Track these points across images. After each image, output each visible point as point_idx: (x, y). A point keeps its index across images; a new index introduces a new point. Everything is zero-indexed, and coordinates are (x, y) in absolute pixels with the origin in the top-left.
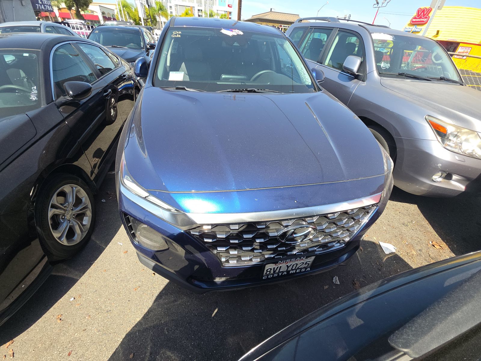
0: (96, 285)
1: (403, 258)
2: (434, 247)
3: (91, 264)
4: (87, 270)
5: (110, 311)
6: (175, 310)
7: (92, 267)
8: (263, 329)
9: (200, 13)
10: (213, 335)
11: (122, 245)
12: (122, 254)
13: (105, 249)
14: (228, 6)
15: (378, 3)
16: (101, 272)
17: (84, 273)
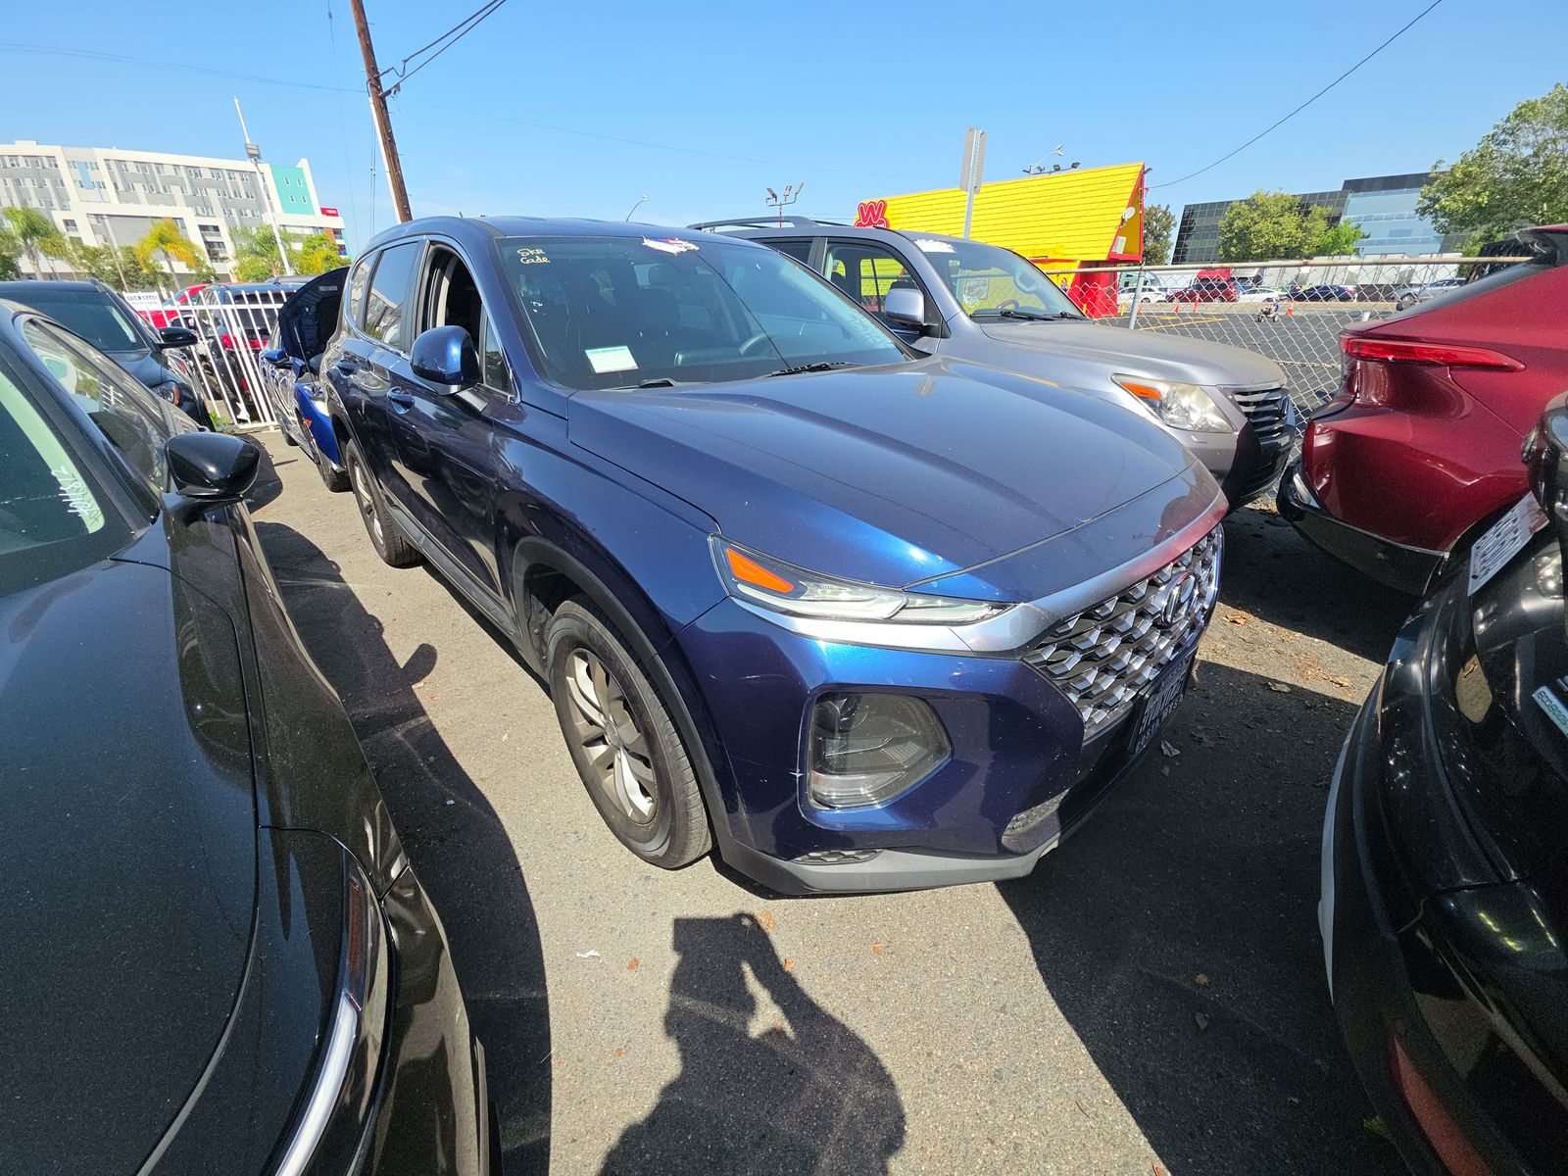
0: (633, 1108)
1: (1216, 661)
2: (1236, 622)
3: (545, 1069)
4: (549, 1094)
5: (764, 1136)
6: (937, 1007)
7: (555, 1073)
8: (1149, 912)
9: (211, 235)
10: (1077, 994)
11: (597, 954)
12: (629, 976)
13: (545, 1000)
14: (320, 213)
15: (774, 196)
16: (610, 1064)
17: (547, 1108)
